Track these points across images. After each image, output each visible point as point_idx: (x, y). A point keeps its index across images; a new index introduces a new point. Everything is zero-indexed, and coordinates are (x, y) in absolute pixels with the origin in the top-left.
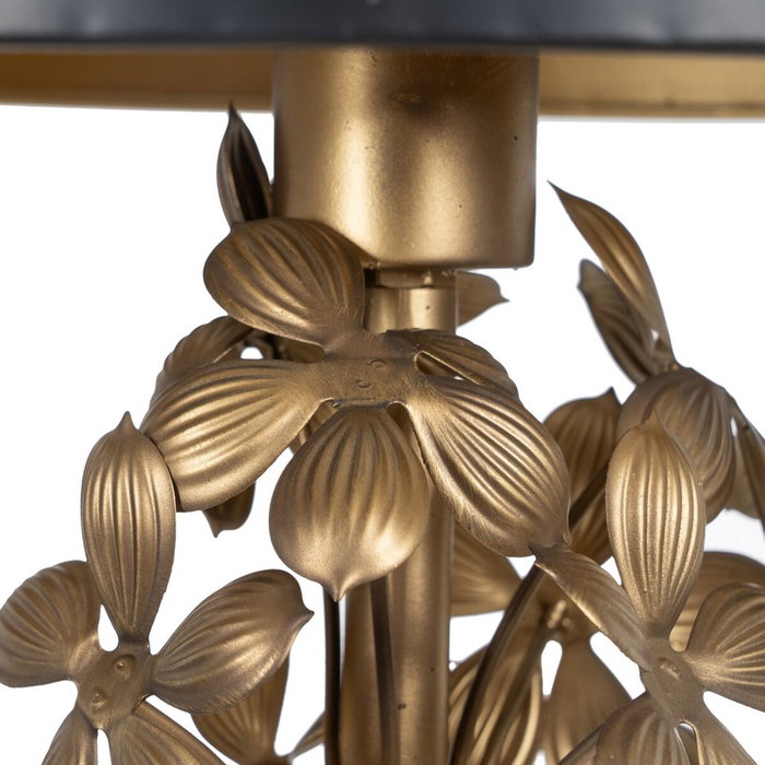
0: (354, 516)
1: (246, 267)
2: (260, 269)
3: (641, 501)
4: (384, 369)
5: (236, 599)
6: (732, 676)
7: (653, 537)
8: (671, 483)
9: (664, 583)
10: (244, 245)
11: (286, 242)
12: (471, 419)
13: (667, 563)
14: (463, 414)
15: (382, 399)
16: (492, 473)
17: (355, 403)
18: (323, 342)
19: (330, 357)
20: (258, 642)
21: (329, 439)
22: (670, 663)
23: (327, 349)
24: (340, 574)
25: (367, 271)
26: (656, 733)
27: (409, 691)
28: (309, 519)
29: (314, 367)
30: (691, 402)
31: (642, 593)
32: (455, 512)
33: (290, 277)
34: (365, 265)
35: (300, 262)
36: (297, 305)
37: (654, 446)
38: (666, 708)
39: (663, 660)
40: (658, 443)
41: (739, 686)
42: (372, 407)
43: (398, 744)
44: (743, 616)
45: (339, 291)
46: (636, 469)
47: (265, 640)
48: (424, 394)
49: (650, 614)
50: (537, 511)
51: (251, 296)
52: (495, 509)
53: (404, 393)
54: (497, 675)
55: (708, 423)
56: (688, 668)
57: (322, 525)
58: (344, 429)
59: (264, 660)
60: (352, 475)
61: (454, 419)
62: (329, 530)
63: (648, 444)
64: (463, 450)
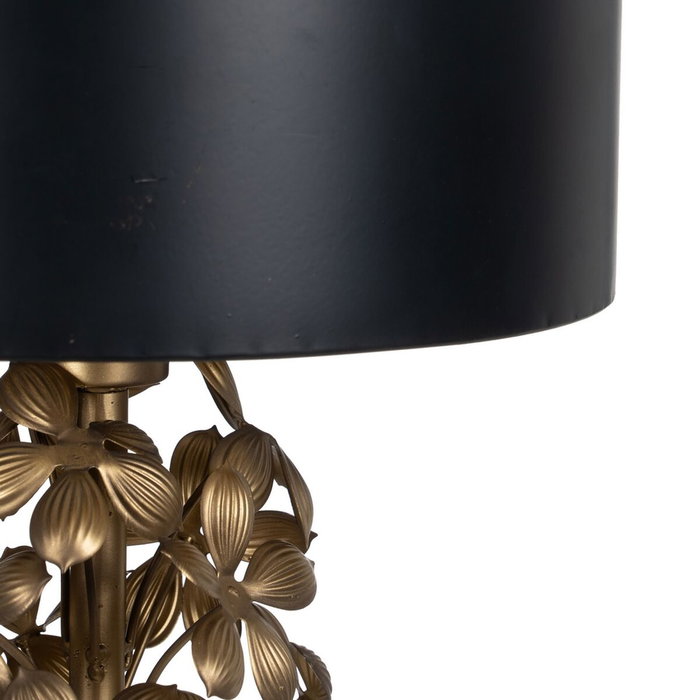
0: (71, 531)
1: (17, 393)
2: (24, 395)
3: (218, 509)
4: (88, 449)
5: (13, 568)
6: (266, 592)
7: (225, 527)
8: (235, 499)
9: (231, 549)
10: (16, 379)
11: (38, 379)
12: (131, 474)
13: (231, 539)
14: (127, 471)
15: (86, 466)
16: (142, 501)
17: (73, 468)
18: (57, 434)
19: (61, 442)
20: (25, 591)
21: (59, 490)
22: (234, 588)
23: (59, 437)
24: (65, 560)
25: (79, 389)
26: (222, 629)
27: (105, 598)
28: (49, 533)
29: (52, 447)
30: (251, 444)
31: (219, 554)
32: (123, 520)
33: (39, 399)
34: (77, 386)
35: (45, 391)
36: (43, 414)
37: (226, 480)
38: (231, 613)
39: (230, 587)
40: (228, 477)
41: (270, 598)
42: (81, 470)
43: (99, 625)
44: (273, 560)
45: (65, 406)
46: (216, 492)
47: (28, 590)
48: (107, 462)
49: (223, 565)
50: (165, 518)
51: (19, 408)
52: (143, 518)
53: (98, 462)
54: (157, 573)
55: (258, 458)
56: (244, 590)
57: (56, 536)
58: (66, 484)
59: (28, 600)
60: (70, 510)
61: (122, 474)
62: (59, 538)
63: (222, 477)
64: (127, 490)
